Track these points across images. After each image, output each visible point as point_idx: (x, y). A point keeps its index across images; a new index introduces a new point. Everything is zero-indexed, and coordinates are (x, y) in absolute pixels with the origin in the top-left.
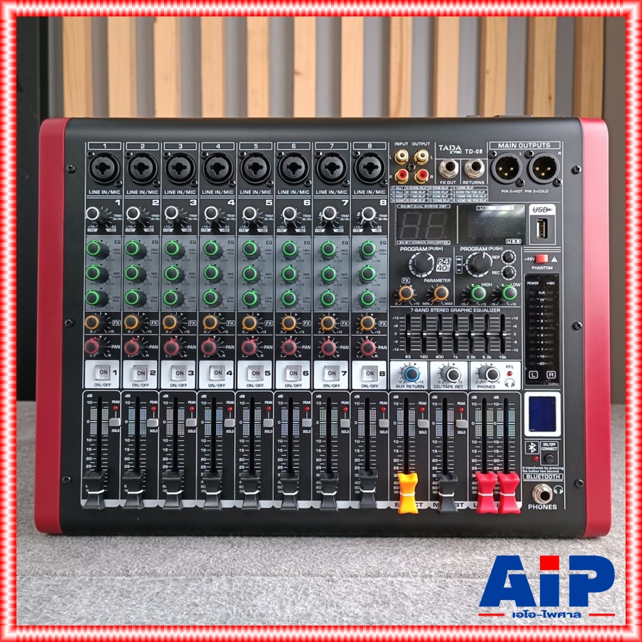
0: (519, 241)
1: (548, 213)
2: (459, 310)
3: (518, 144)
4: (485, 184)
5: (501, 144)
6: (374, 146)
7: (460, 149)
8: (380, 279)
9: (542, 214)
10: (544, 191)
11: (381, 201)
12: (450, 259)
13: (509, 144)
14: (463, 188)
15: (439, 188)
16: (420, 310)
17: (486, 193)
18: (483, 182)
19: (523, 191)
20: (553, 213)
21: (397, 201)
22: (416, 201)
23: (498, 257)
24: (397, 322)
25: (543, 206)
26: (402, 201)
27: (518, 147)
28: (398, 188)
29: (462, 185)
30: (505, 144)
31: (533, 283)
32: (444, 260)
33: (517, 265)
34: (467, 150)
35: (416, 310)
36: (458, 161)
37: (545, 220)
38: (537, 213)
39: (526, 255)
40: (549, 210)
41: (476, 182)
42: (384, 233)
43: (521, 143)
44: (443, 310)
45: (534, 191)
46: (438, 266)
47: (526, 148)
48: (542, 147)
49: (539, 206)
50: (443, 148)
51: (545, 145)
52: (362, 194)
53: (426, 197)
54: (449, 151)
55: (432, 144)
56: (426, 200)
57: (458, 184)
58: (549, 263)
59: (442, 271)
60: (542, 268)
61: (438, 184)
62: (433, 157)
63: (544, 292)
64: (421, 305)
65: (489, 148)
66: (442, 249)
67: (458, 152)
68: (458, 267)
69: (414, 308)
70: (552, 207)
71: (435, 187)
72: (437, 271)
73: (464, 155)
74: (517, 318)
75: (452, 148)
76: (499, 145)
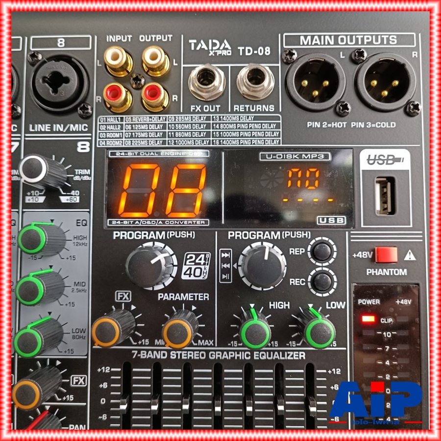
0: (342, 220)
1: (397, 166)
2: (225, 356)
3: (336, 37)
4: (276, 111)
5: (306, 37)
6: (68, 43)
7: (228, 46)
8: (75, 293)
9: (385, 167)
10: (386, 125)
11: (79, 144)
12: (209, 255)
13: (320, 37)
14: (235, 118)
15: (187, 118)
16: (150, 355)
17: (278, 126)
18: (272, 108)
19: (349, 125)
20: (405, 165)
21: (110, 144)
22: (143, 144)
23: (302, 251)
24: (106, 377)
25: (386, 152)
26: (117, 144)
27: (336, 43)
28: (112, 119)
29: (232, 112)
30: (313, 37)
31: (369, 302)
32: (197, 256)
33: (338, 267)
34: (241, 48)
35: (143, 355)
36: (225, 69)
37: (391, 180)
38: (376, 167)
39: (355, 247)
40: (398, 160)
41: (259, 107)
42: (84, 204)
43: (342, 35)
44: (195, 356)
45: (369, 125)
46: (185, 268)
47: (352, 45)
48: (382, 43)
49: (378, 152)
50: (196, 45)
51: (388, 39)
52: (45, 132)
53: (164, 135)
54: (208, 51)
55: (176, 39)
56: (164, 142)
57: (224, 110)
58: (401, 263)
59: (192, 278)
60: (385, 272)
61: (187, 111)
62: (179, 62)
63: (390, 320)
64: (152, 344)
65: (283, 45)
66: (192, 235)
67: (225, 53)
68: (225, 271)
69: (139, 351)
70: (404, 154)
71: (181, 118)
72: (184, 277)
73: (236, 57)
74: (339, 371)
75: (214, 45)
76: (302, 38)
